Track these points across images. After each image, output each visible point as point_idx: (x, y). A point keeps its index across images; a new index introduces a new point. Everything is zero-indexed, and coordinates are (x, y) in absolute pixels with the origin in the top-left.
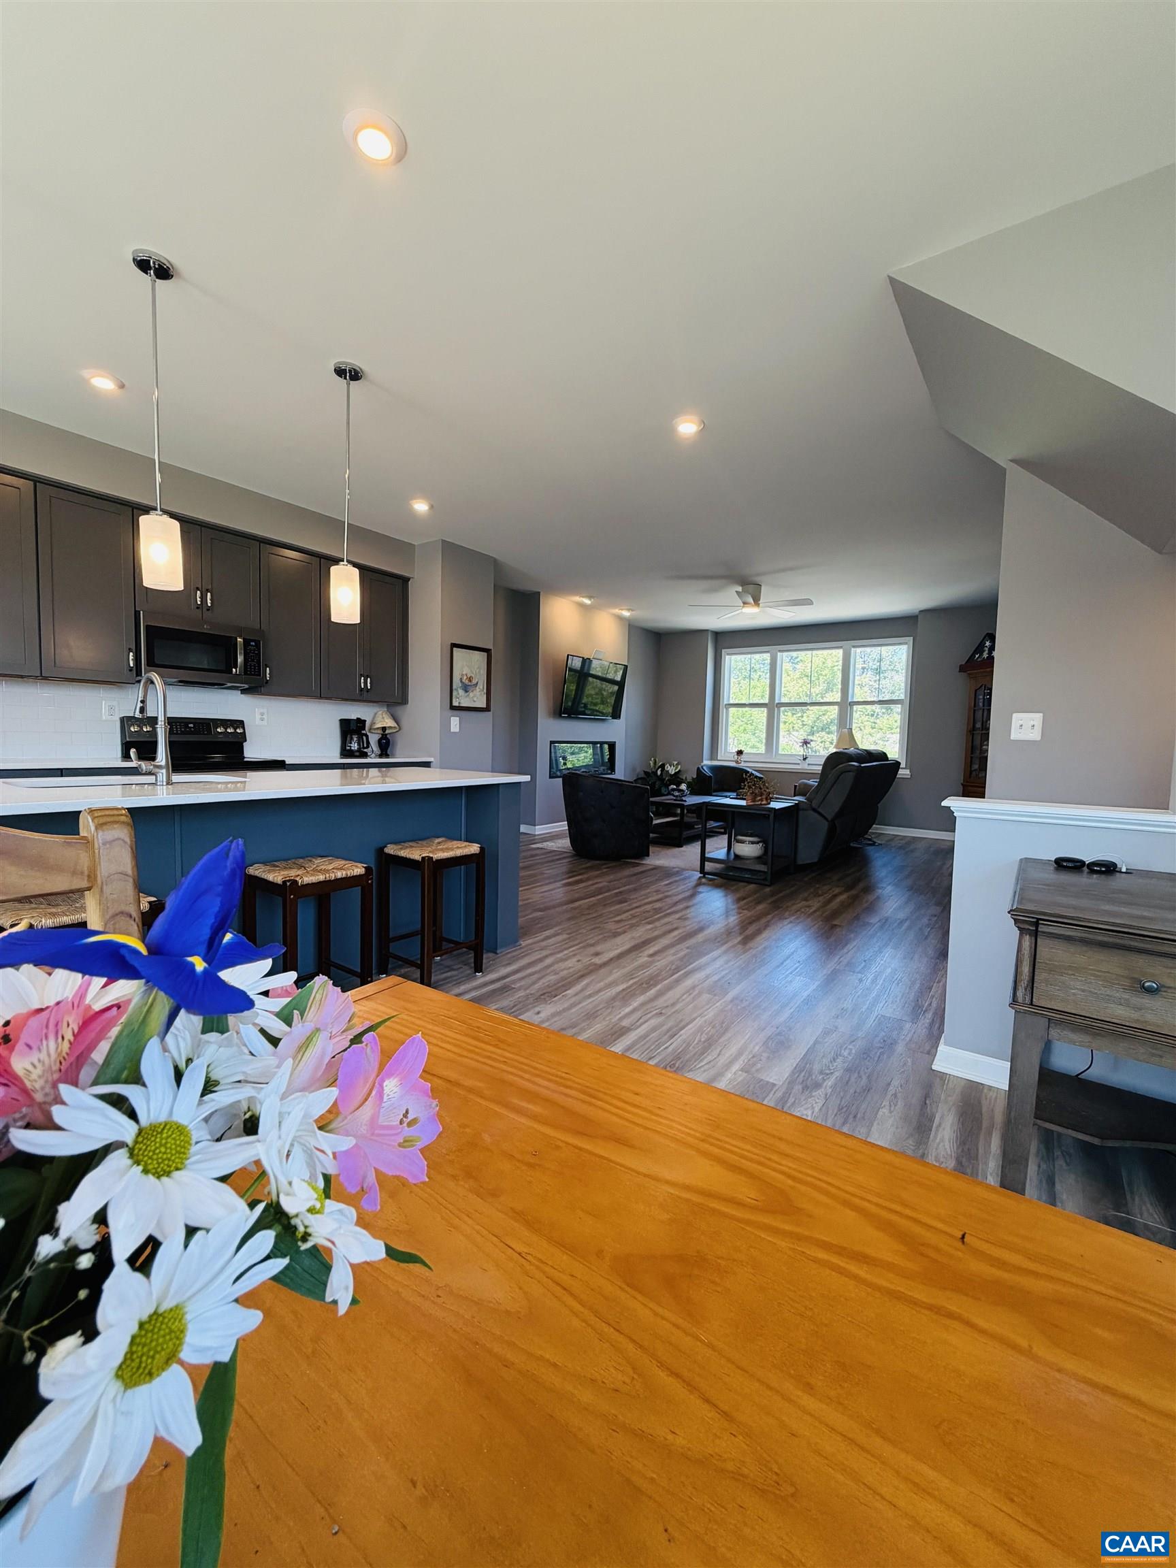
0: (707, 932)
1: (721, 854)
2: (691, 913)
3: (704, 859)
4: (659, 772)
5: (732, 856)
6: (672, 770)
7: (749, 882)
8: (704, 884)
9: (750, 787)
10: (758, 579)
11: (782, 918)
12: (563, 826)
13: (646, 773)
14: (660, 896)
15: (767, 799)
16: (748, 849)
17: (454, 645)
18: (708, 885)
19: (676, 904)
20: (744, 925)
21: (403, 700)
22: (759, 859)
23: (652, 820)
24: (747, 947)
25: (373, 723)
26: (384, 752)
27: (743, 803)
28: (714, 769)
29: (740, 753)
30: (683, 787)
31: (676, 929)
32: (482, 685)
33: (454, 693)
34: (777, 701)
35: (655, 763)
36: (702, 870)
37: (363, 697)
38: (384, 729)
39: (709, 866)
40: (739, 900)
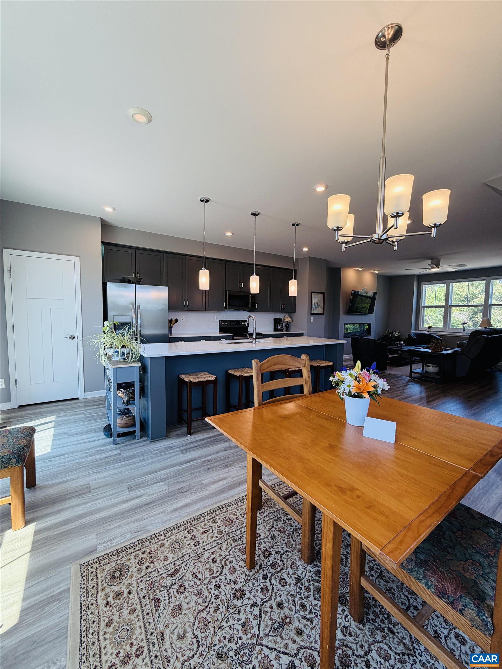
0: (411, 398)
1: (419, 370)
2: (404, 391)
3: (411, 372)
4: (390, 336)
5: (424, 372)
6: (396, 335)
7: (432, 382)
8: (411, 382)
9: (432, 344)
10: (439, 257)
11: (445, 396)
12: (351, 356)
13: (384, 335)
14: (393, 384)
15: (441, 350)
16: (431, 369)
17: (312, 292)
18: (413, 382)
19: (399, 387)
20: (428, 397)
21: (294, 312)
22: (437, 374)
23: (388, 355)
24: (429, 404)
25: (284, 319)
26: (287, 330)
27: (430, 351)
28: (416, 334)
29: (430, 327)
30: (402, 342)
31: (400, 396)
32: (321, 305)
33: (312, 309)
34: (449, 304)
35: (388, 331)
36: (410, 376)
37: (282, 311)
38: (287, 321)
39: (413, 375)
40: (426, 389)
